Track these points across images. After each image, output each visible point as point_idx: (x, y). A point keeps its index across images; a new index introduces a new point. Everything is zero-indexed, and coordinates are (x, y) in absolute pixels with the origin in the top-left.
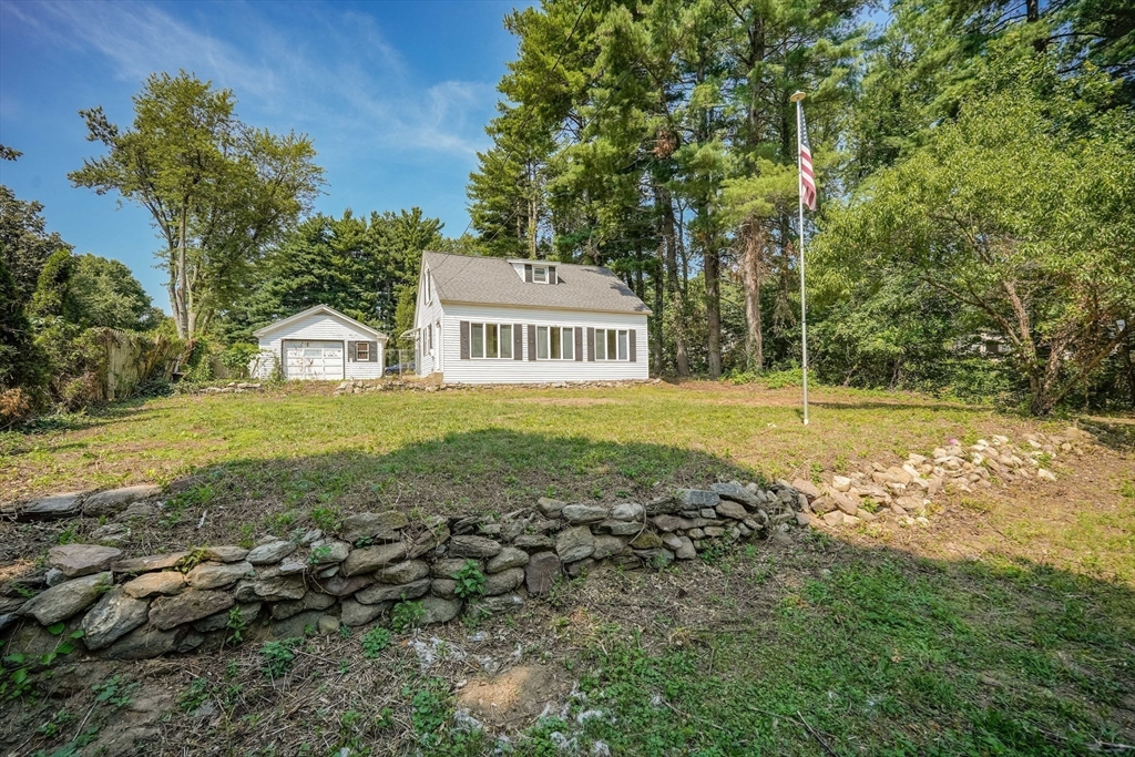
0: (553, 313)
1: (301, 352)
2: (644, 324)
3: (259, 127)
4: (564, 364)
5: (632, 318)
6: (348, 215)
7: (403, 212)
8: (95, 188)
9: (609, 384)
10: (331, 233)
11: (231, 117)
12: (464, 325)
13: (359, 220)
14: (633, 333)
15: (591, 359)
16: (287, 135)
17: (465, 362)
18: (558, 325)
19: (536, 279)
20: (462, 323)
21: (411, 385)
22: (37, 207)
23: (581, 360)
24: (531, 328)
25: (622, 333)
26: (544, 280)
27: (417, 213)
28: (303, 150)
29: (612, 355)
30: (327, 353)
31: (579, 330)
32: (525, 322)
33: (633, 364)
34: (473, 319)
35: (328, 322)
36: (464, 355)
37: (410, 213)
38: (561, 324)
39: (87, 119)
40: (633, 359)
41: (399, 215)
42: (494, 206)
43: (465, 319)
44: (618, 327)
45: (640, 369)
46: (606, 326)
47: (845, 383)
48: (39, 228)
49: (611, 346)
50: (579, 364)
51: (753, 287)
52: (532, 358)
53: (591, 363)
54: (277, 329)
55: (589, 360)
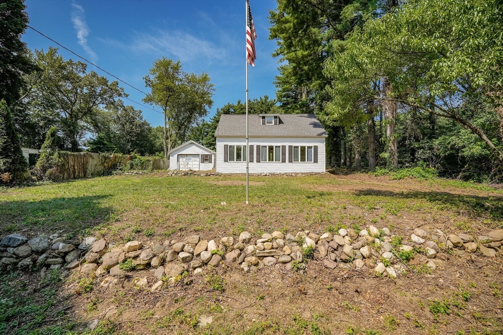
0: (270, 139)
1: (184, 159)
2: (323, 142)
3: (190, 73)
4: (275, 164)
5: (316, 139)
6: (239, 102)
7: (261, 98)
8: (150, 103)
9: (293, 174)
10: (233, 111)
11: (180, 71)
12: (226, 146)
13: (243, 105)
14: (316, 148)
15: (290, 161)
16: (201, 74)
17: (226, 163)
18: (272, 145)
19: (268, 123)
20: (225, 145)
21: (195, 173)
22: (140, 112)
23: (285, 162)
24: (258, 147)
25: (309, 147)
26: (272, 123)
27: (267, 98)
28: (205, 79)
29: (303, 159)
30: (194, 159)
31: (284, 147)
32: (255, 144)
33: (316, 164)
34: (230, 144)
35: (194, 147)
36: (226, 160)
37: (263, 98)
38: (274, 144)
39: (145, 80)
40: (316, 161)
41: (259, 100)
42: (284, 90)
43: (226, 143)
44: (306, 145)
45: (320, 166)
46: (300, 144)
47: (459, 177)
48: (141, 118)
49: (303, 154)
50: (283, 164)
51: (391, 117)
52: (258, 161)
53: (291, 164)
54: (176, 150)
55: (289, 162)
